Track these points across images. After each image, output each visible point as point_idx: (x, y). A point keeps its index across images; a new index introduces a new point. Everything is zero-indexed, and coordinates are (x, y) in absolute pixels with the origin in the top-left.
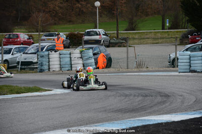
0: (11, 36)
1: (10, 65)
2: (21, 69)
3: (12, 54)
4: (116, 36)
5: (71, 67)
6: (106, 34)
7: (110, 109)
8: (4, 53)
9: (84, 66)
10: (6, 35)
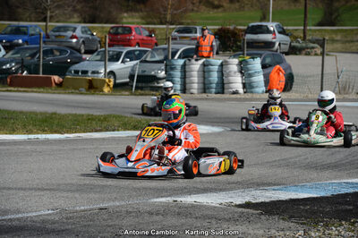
0: (120, 30)
1: (117, 81)
2: (137, 88)
3: (123, 62)
4: (302, 35)
5: (223, 88)
6: (283, 32)
7: (295, 163)
8: (110, 60)
9: (244, 87)
10: (112, 28)
